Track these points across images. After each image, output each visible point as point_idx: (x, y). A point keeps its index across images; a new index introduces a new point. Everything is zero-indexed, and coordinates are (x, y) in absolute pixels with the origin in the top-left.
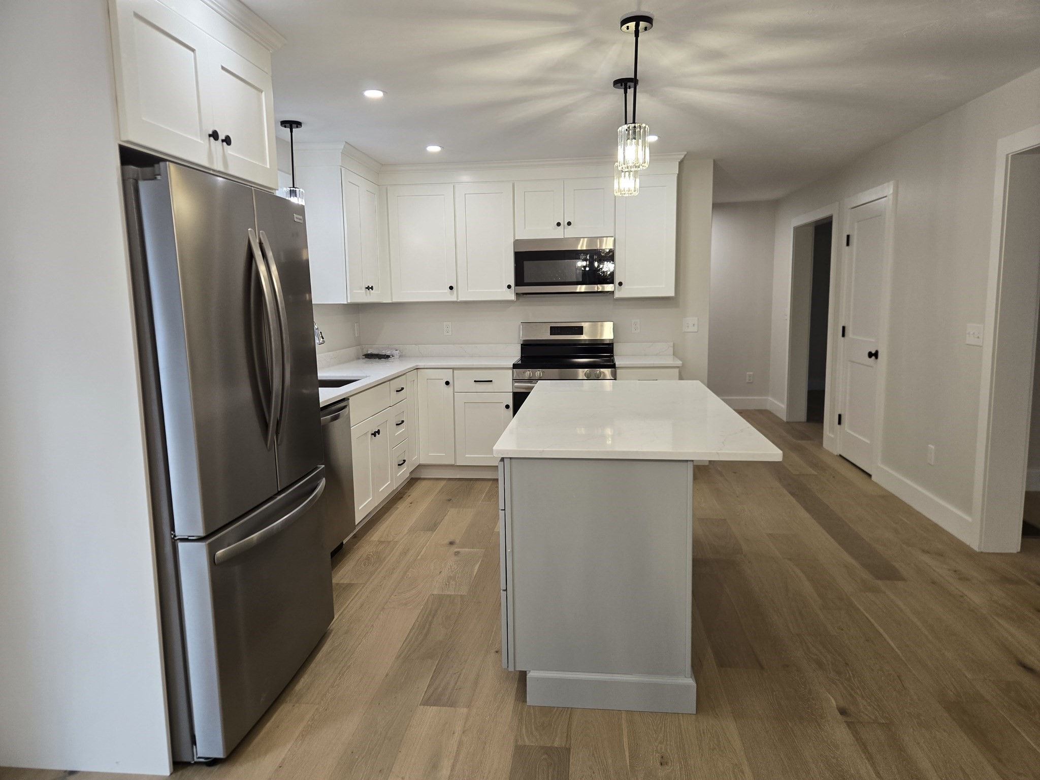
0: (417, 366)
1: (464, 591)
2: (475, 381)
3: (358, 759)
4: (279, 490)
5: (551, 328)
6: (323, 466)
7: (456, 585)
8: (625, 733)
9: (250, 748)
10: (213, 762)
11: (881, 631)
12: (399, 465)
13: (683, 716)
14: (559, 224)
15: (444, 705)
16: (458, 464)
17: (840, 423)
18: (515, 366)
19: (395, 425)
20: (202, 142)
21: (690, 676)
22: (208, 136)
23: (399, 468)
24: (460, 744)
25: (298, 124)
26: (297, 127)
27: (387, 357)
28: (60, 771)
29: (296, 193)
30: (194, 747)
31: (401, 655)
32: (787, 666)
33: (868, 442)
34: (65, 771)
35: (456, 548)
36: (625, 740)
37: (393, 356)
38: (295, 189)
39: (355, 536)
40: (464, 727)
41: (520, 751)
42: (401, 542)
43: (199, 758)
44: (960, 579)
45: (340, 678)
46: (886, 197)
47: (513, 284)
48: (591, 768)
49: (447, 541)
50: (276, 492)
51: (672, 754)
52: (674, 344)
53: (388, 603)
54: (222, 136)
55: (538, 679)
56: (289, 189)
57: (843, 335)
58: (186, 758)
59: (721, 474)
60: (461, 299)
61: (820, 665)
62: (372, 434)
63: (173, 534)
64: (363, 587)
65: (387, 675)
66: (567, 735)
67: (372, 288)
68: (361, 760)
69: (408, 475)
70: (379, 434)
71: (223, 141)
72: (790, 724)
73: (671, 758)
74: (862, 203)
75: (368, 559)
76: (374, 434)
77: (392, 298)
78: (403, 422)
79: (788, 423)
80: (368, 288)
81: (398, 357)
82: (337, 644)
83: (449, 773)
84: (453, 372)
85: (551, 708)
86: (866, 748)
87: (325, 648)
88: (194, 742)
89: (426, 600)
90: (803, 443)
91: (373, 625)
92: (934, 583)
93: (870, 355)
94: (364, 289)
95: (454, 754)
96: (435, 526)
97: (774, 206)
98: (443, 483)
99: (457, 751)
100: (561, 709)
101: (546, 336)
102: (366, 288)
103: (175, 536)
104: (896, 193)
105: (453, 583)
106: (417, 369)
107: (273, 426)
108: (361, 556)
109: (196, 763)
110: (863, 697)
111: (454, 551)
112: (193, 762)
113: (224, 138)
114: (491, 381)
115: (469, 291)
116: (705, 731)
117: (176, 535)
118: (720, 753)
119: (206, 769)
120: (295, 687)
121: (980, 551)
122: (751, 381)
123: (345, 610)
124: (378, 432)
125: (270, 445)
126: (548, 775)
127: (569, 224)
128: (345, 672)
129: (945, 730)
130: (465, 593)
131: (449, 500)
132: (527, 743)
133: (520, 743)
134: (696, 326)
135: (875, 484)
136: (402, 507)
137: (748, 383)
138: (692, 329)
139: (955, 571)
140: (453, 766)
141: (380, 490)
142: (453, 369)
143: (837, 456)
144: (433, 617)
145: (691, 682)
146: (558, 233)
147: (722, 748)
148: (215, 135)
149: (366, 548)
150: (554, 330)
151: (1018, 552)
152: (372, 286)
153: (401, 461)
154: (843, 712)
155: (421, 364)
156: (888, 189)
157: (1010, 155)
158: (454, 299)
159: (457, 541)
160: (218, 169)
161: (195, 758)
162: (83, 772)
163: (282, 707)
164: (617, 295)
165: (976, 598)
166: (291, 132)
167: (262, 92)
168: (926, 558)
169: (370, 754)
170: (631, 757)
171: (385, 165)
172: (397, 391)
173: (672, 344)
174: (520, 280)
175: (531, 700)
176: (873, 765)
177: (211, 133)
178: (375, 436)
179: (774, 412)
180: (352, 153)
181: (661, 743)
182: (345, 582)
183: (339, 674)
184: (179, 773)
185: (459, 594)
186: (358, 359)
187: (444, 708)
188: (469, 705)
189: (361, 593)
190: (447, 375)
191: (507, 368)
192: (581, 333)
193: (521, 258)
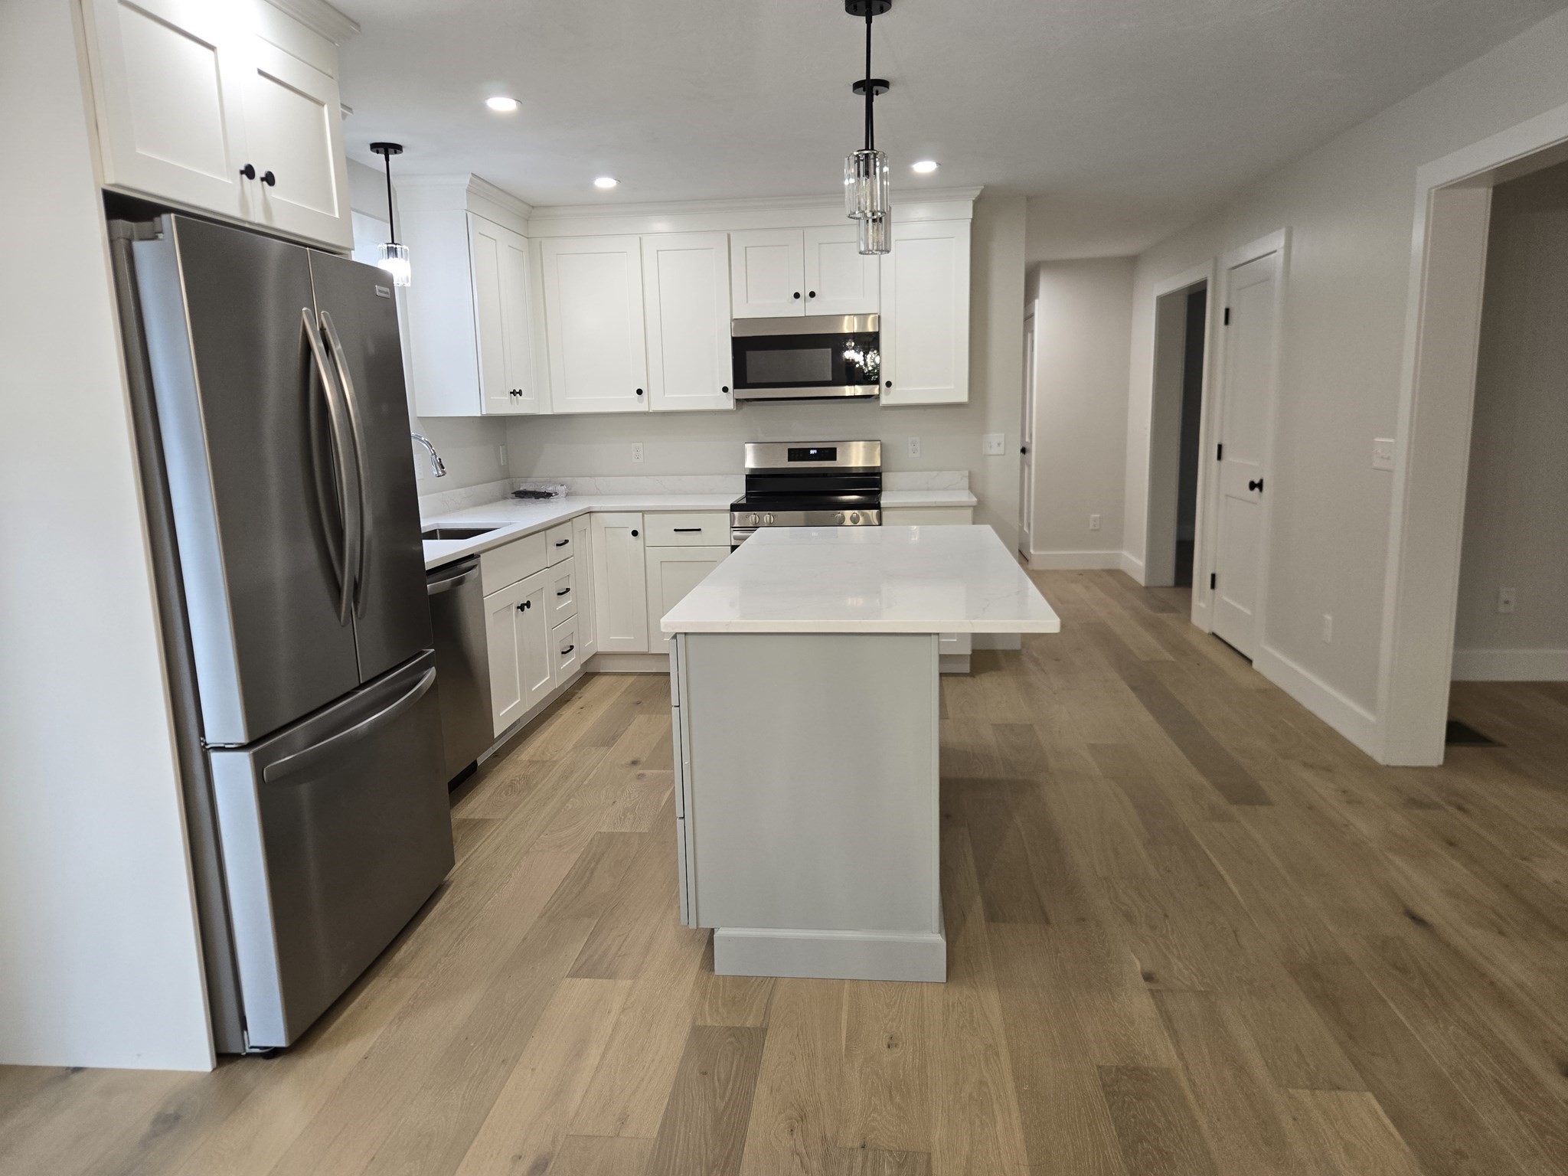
0: (589, 508)
1: (644, 827)
2: (675, 530)
3: (473, 1047)
4: (361, 682)
5: (790, 450)
6: (433, 650)
7: (634, 820)
8: (845, 1008)
9: (325, 1035)
10: (272, 1053)
11: (1223, 872)
12: (563, 653)
13: (927, 986)
14: (797, 296)
15: (600, 977)
16: (653, 652)
17: (1213, 586)
18: (734, 508)
19: (556, 596)
20: (230, 182)
21: (938, 931)
22: (238, 173)
23: (562, 657)
24: (617, 1025)
25: (397, 148)
26: (396, 153)
27: (548, 495)
28: (59, 1068)
29: (396, 251)
30: (245, 1032)
31: (546, 913)
32: (1084, 920)
33: (1249, 612)
34: (68, 1068)
35: (640, 769)
36: (844, 1016)
37: (556, 494)
38: (394, 246)
39: (496, 755)
40: (625, 1004)
41: (698, 1033)
42: (563, 761)
43: (252, 1047)
44: (1349, 802)
45: (458, 945)
46: (1275, 251)
47: (730, 386)
48: (792, 1053)
49: (629, 760)
50: (358, 685)
51: (905, 1034)
52: (970, 473)
53: (535, 844)
54: (260, 173)
55: (729, 939)
56: (386, 246)
57: (1219, 457)
58: (235, 1049)
59: (1036, 662)
60: (655, 408)
61: (1129, 917)
62: (518, 608)
63: (202, 741)
64: (501, 824)
65: (524, 939)
66: (765, 1012)
67: (520, 393)
68: (478, 1048)
69: (578, 668)
70: (529, 607)
71: (262, 179)
72: (1073, 993)
73: (904, 1037)
74: (1244, 261)
75: (512, 785)
76: (521, 608)
77: (552, 408)
78: (568, 590)
79: (1147, 588)
80: (514, 393)
81: (564, 495)
82: (457, 901)
83: (597, 1063)
84: (643, 516)
85: (746, 979)
86: (1170, 1021)
87: (441, 905)
88: (244, 1026)
89: (589, 840)
90: (1163, 616)
91: (510, 875)
92: (1311, 808)
93: (1252, 486)
94: (508, 394)
95: (607, 1039)
96: (613, 739)
97: (1130, 265)
98: (631, 679)
99: (612, 1034)
100: (761, 979)
101: (783, 463)
102: (511, 393)
103: (206, 744)
104: (1288, 247)
105: (631, 816)
106: (590, 512)
107: (348, 587)
108: (502, 783)
109: (249, 1055)
110: (1179, 958)
111: (638, 773)
112: (244, 1054)
113: (263, 176)
114: (699, 530)
115: (666, 396)
116: (956, 1005)
117: (208, 742)
118: (971, 1031)
119: (262, 1063)
120: (394, 955)
121: (1385, 764)
122: (1096, 528)
123: (472, 854)
124: (528, 604)
125: (345, 617)
126: (732, 1064)
127: (812, 294)
128: (465, 936)
129: (1283, 1000)
130: (646, 830)
131: (638, 703)
132: (709, 1022)
133: (699, 1023)
134: (1002, 446)
135: (1257, 673)
136: (567, 713)
137: (1092, 530)
138: (995, 450)
139: (1344, 792)
140: (604, 1055)
141: (533, 689)
142: (643, 512)
143: (1209, 634)
144: (597, 862)
145: (939, 940)
146: (797, 309)
147: (975, 1025)
148: (249, 172)
149: (510, 771)
150: (795, 454)
151: (1440, 766)
152: (520, 390)
153: (565, 648)
154: (1148, 977)
155: (596, 505)
156: (1276, 242)
157: (1433, 190)
158: (642, 407)
159: (644, 760)
160: (256, 222)
161: (247, 1048)
162: (93, 1069)
163: (373, 983)
164: (885, 400)
165: (1364, 827)
166: (387, 159)
167: (323, 105)
168: (1308, 775)
169: (491, 1040)
170: (849, 1039)
171: (536, 207)
172: (558, 545)
173: (966, 473)
174: (741, 379)
175: (721, 968)
176: (1177, 1044)
177: (243, 168)
178: (523, 610)
179: (1130, 574)
180: (482, 190)
181: (893, 1020)
182: (476, 818)
183: (457, 938)
184: (225, 1068)
185: (637, 831)
186: (505, 498)
187: (600, 980)
188: (635, 976)
189: (498, 831)
190: (635, 521)
191: (723, 511)
192: (834, 458)
193: (742, 347)
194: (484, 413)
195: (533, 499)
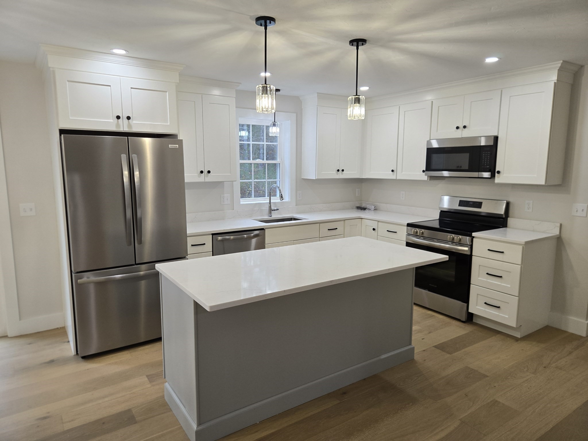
0: (360, 216)
2: (387, 231)
4: (136, 263)
5: (460, 201)
14: (458, 128)
18: (408, 225)
20: (112, 121)
27: (366, 209)
37: (370, 209)
47: (425, 170)
60: (399, 178)
67: (343, 170)
77: (365, 176)
80: (338, 170)
84: (378, 223)
94: (336, 171)
101: (456, 207)
106: (360, 218)
114: (396, 232)
115: (403, 173)
127: (465, 127)
134: (585, 211)
138: (580, 214)
142: (378, 221)
146: (459, 134)
148: (118, 117)
150: (462, 203)
158: (392, 178)
160: (124, 130)
164: (496, 181)
172: (329, 230)
173: (559, 225)
174: (429, 167)
190: (374, 225)
191: (404, 225)
192: (480, 207)
193: (431, 152)
194: (316, 178)
195: (360, 210)
